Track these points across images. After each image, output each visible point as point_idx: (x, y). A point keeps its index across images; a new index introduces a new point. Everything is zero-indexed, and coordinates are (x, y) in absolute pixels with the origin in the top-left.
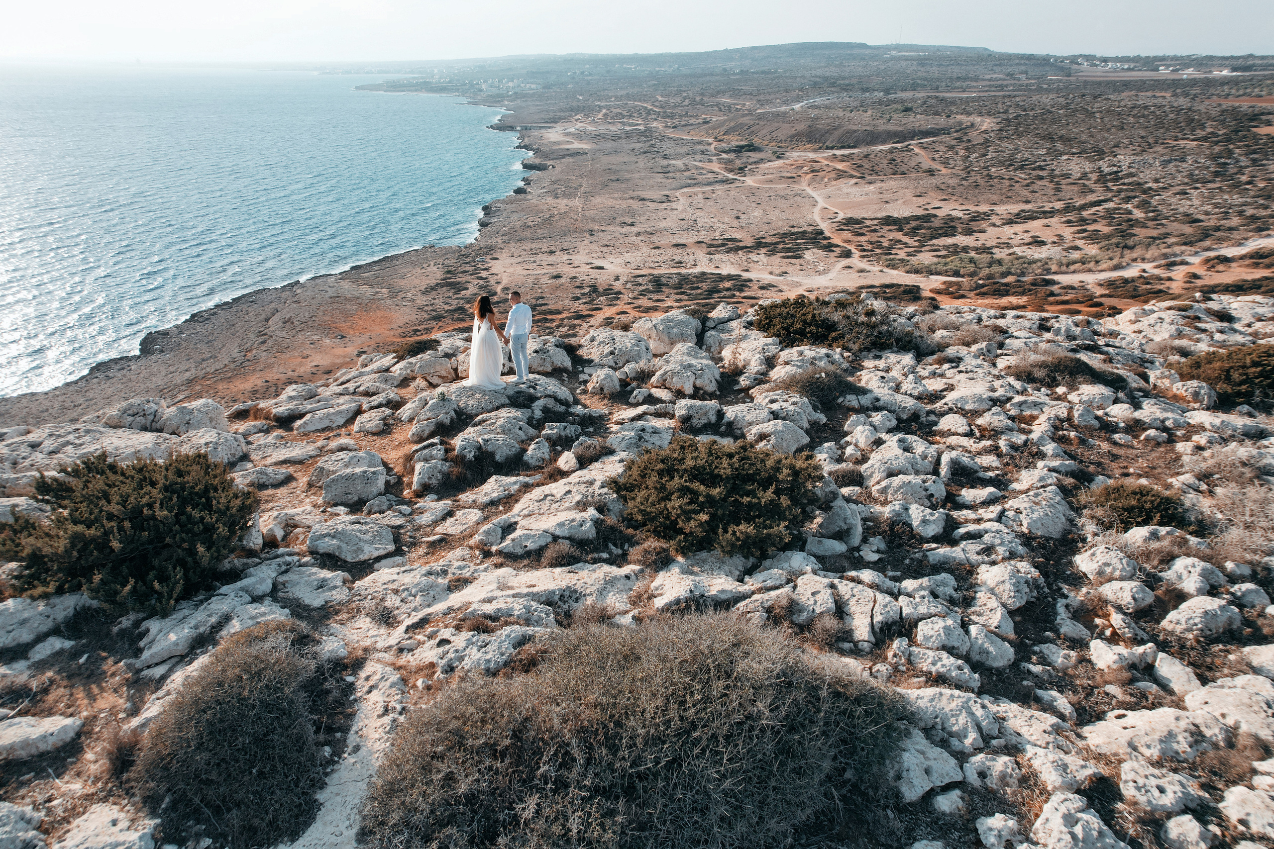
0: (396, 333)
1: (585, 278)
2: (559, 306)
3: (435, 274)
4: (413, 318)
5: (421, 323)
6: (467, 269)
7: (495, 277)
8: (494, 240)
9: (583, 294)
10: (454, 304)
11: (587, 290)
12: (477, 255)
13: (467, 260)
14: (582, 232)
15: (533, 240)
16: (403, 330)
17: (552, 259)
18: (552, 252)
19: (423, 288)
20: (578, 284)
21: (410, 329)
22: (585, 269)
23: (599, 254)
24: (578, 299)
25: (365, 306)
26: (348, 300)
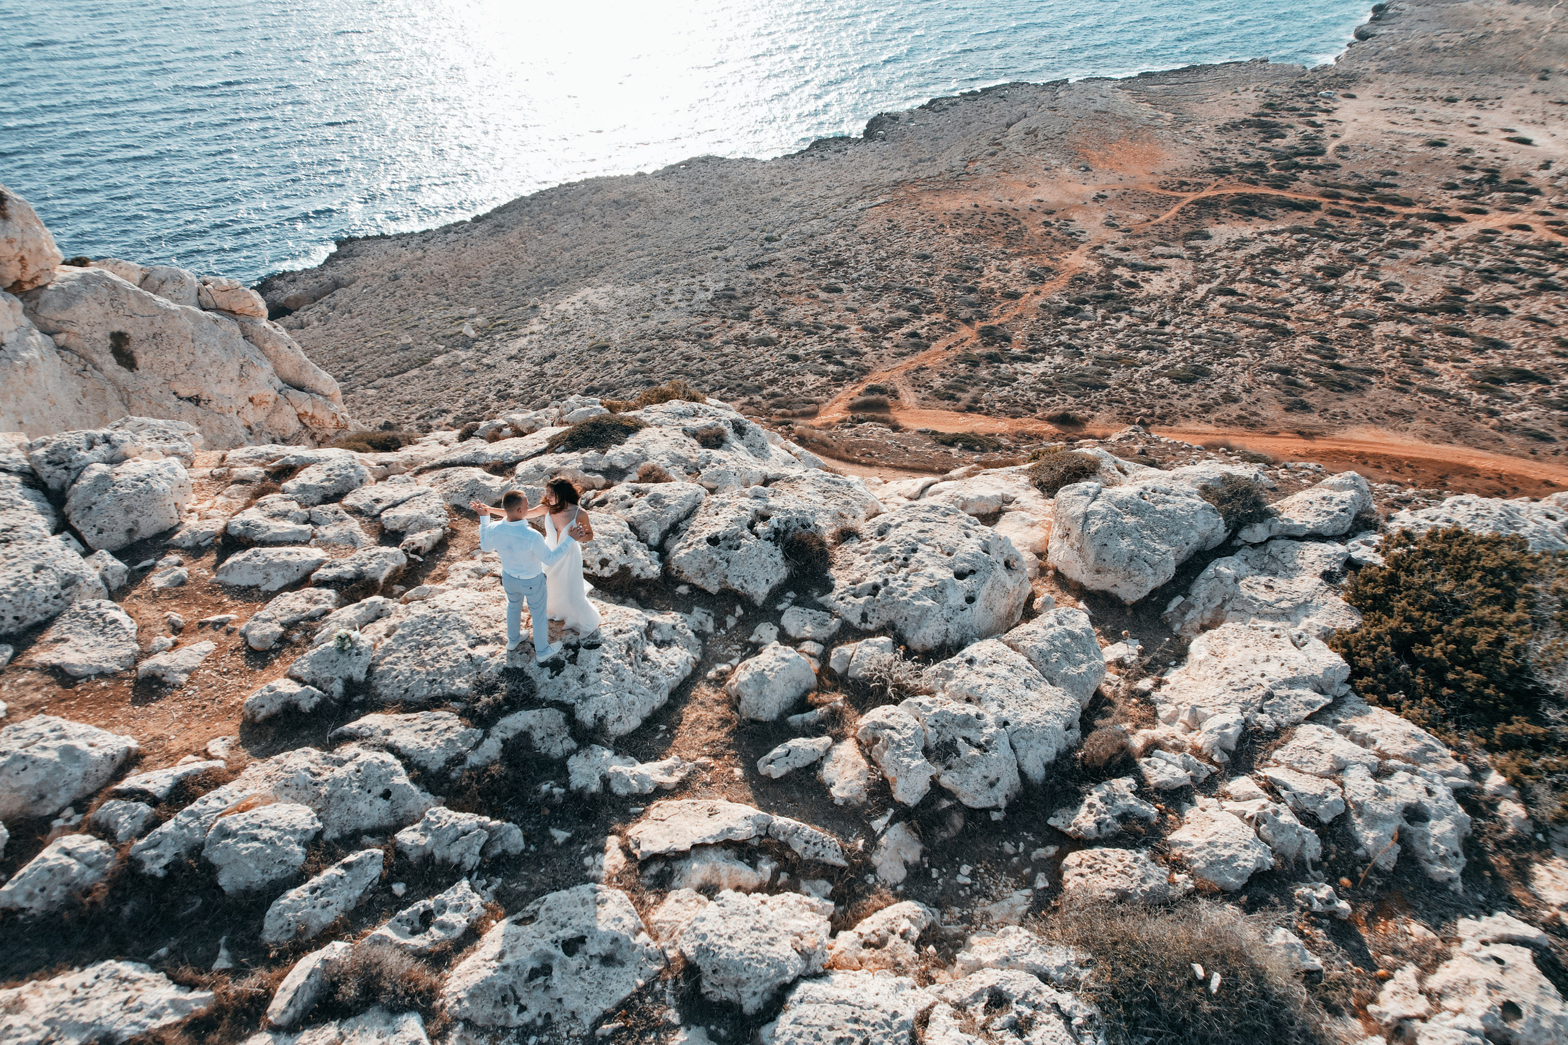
0: (1156, 180)
1: (1486, 154)
2: (1415, 194)
3: (1250, 103)
4: (1188, 164)
5: (1195, 174)
6: (1298, 105)
7: (1336, 126)
8: (1366, 64)
9: (1466, 182)
10: (1255, 155)
11: (1477, 176)
12: (1326, 85)
13: (1306, 91)
14: (1528, 70)
15: (1429, 74)
16: (1167, 178)
17: (1448, 111)
18: (1451, 100)
19: (1221, 124)
20: (1467, 163)
21: (1176, 179)
22: (1496, 138)
23: (1538, 117)
24: (1454, 187)
25: (1135, 131)
26: (1115, 119)
